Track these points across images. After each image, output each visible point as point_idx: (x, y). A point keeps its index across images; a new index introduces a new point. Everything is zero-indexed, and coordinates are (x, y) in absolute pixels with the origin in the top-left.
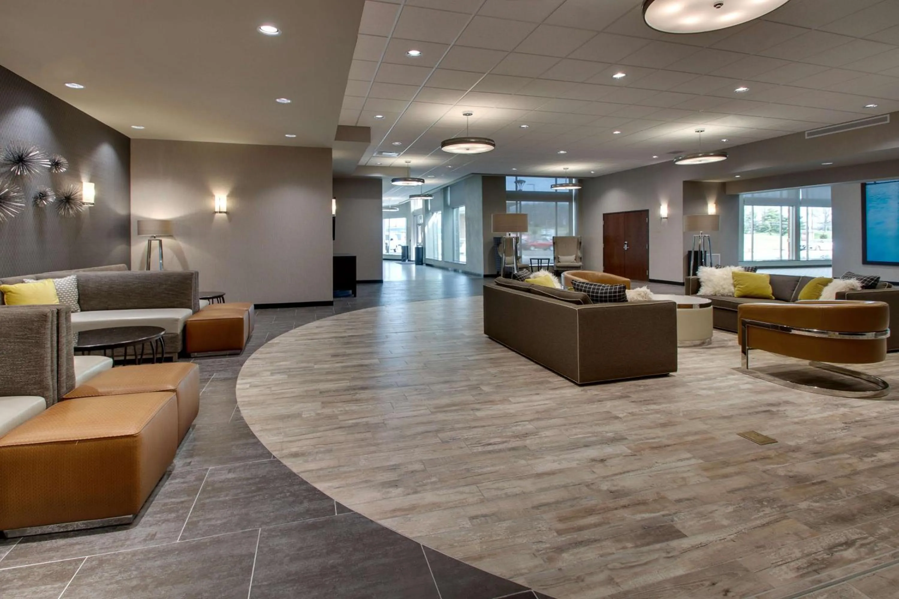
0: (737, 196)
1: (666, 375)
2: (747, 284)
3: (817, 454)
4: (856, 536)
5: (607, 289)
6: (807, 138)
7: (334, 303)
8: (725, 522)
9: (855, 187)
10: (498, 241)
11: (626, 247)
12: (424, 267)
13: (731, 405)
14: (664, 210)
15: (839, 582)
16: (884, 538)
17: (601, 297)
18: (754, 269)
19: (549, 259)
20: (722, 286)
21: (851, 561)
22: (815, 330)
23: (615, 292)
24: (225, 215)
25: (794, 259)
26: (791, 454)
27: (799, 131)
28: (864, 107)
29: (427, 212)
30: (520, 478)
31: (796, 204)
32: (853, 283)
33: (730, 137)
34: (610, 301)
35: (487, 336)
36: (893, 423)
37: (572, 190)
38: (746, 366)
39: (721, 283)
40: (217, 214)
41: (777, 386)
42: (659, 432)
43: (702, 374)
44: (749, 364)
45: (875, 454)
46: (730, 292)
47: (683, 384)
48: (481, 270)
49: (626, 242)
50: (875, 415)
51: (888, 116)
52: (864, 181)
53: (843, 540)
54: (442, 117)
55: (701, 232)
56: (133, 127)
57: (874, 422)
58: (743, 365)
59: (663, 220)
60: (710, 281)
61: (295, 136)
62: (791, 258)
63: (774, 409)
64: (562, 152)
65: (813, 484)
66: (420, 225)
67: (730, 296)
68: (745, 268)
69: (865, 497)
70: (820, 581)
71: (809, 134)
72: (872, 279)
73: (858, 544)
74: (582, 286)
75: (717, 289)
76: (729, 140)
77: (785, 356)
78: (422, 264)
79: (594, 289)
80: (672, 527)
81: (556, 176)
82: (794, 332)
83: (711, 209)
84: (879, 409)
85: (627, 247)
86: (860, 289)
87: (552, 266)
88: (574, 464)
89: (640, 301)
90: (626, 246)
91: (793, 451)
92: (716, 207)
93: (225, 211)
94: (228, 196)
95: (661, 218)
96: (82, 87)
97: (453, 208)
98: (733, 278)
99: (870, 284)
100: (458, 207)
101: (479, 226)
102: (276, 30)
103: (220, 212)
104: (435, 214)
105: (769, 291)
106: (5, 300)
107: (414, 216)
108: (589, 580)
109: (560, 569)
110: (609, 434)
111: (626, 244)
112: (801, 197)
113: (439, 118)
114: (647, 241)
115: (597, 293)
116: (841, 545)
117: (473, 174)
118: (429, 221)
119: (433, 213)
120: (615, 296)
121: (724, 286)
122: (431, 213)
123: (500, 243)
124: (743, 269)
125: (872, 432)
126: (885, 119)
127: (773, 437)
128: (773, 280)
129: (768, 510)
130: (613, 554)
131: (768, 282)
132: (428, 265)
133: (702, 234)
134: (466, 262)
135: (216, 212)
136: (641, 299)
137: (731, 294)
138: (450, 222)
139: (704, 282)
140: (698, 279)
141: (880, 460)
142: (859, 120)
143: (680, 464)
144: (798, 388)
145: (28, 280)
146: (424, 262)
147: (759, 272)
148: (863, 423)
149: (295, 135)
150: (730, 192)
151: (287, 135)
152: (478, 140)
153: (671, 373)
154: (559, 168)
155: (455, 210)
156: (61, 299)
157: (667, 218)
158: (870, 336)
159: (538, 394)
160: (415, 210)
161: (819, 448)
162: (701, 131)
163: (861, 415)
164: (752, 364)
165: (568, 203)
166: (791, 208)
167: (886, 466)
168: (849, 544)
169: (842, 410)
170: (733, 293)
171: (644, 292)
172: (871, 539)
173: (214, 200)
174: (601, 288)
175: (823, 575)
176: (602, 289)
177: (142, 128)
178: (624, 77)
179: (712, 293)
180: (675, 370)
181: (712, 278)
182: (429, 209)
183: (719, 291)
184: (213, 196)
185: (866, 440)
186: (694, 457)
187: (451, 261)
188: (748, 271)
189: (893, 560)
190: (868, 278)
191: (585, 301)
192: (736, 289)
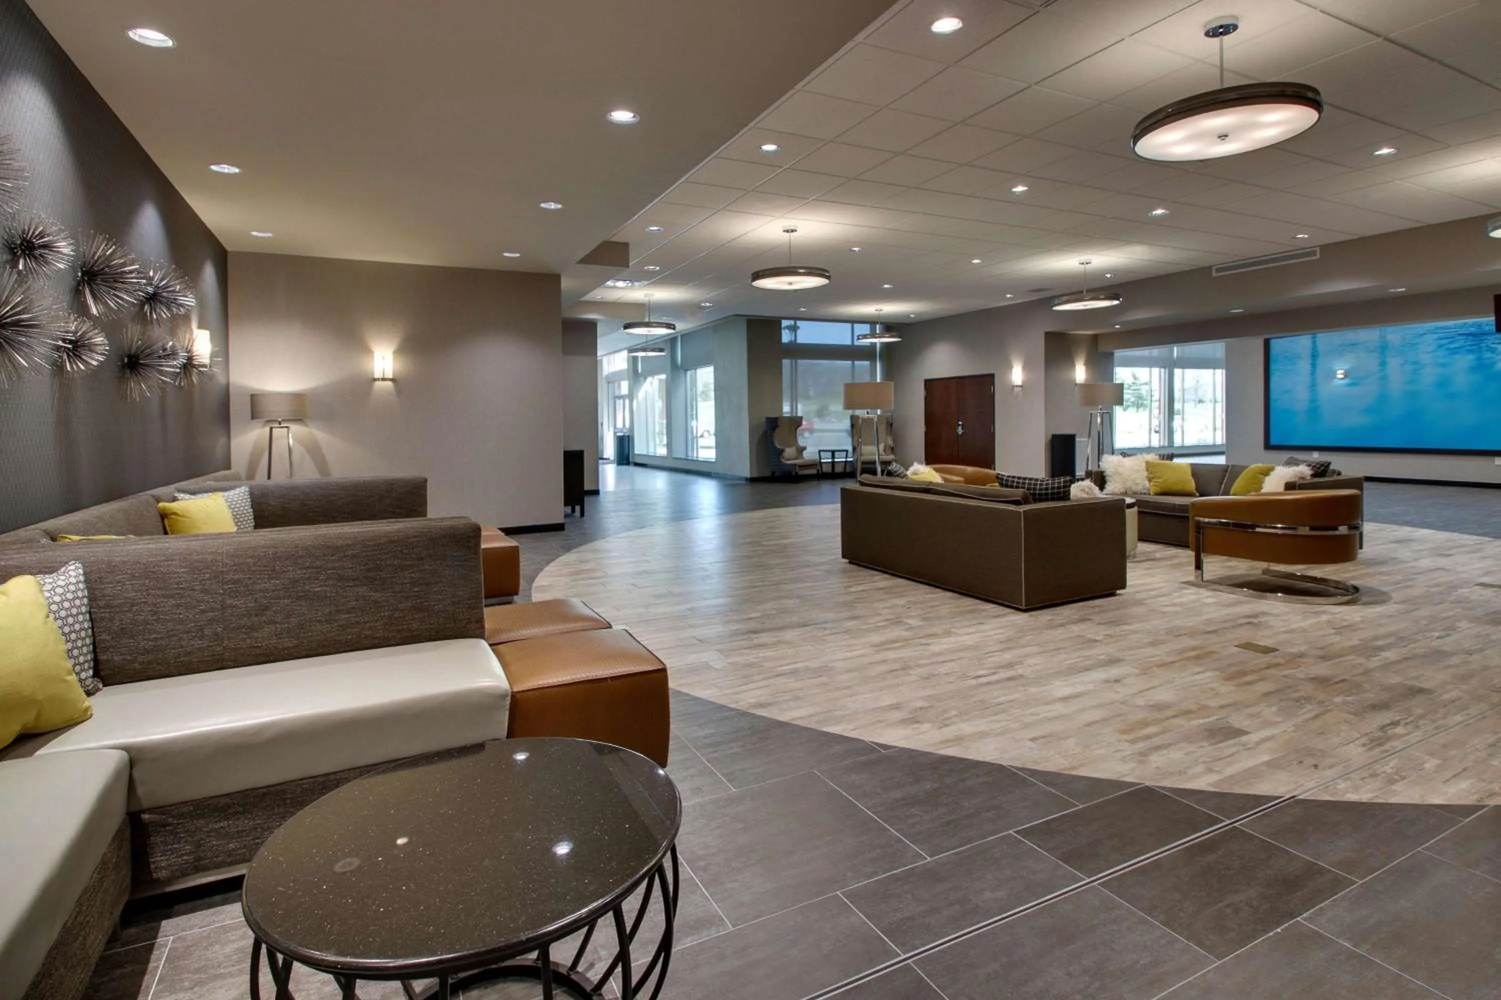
0: (1112, 354)
1: (1113, 594)
2: (1165, 478)
3: (1323, 658)
4: (1399, 718)
5: (1047, 484)
6: (1214, 274)
7: (566, 526)
8: (1278, 719)
9: (1257, 343)
10: (773, 425)
11: (960, 431)
12: (631, 468)
13: (1207, 620)
14: (1017, 375)
15: (1401, 750)
16: (1422, 717)
17: (1040, 495)
18: (1171, 457)
19: (847, 451)
20: (1134, 480)
21: (1403, 736)
22: (1279, 526)
23: (1059, 488)
24: (390, 383)
25: (1166, 444)
26: (1299, 659)
27: (1206, 265)
28: (1294, 238)
29: (636, 375)
30: (1047, 704)
31: (1170, 365)
32: (1304, 470)
33: (1115, 271)
34: (1053, 499)
35: (847, 561)
36: (1380, 625)
37: (876, 343)
38: (1200, 578)
39: (1133, 477)
40: (377, 383)
41: (1242, 598)
42: (1151, 651)
43: (1152, 590)
44: (1204, 576)
45: (1377, 653)
46: (1144, 489)
47: (1140, 603)
48: (745, 469)
49: (960, 423)
50: (1359, 619)
51: (1318, 249)
52: (1268, 336)
53: (1388, 721)
54: (748, 232)
55: (1100, 407)
56: (254, 233)
57: (1362, 626)
58: (1196, 577)
59: (1016, 389)
60: (1119, 474)
61: (518, 255)
62: (1162, 444)
63: (1255, 621)
64: (886, 286)
65: (1337, 683)
66: (620, 397)
67: (1145, 494)
68: (1160, 455)
69: (1389, 688)
70: (1387, 751)
71: (1218, 270)
72: (1322, 465)
73: (1402, 722)
74: (1013, 482)
75: (1128, 485)
76: (1115, 276)
77: (1249, 561)
78: (628, 464)
79: (1030, 484)
80: (1232, 727)
81: (853, 321)
82: (1258, 530)
83: (1080, 373)
84: (1361, 614)
85: (962, 429)
86: (1309, 478)
87: (851, 462)
88: (1090, 687)
89: (1085, 499)
90: (960, 428)
91: (1300, 657)
92: (1087, 371)
93: (391, 377)
94: (396, 353)
95: (1014, 386)
96: (237, 170)
97: (686, 370)
98: (1147, 470)
99: (1320, 471)
100: (696, 369)
101: (743, 398)
102: (632, 115)
103: (384, 379)
104: (649, 379)
105: (1192, 485)
106: (168, 528)
107: (609, 383)
108: (1191, 772)
109: (1158, 768)
110: (1102, 657)
111: (959, 425)
112: (1175, 355)
113: (738, 235)
114: (993, 422)
115: (1035, 489)
116: (1389, 725)
117: (736, 315)
118: (638, 392)
119: (645, 378)
120: (1059, 493)
121: (1137, 481)
122: (642, 379)
123: (777, 426)
124: (1157, 457)
125: (1367, 634)
126: (1314, 253)
127: (1272, 646)
128: (1196, 470)
129: (1309, 707)
130: (1195, 752)
131: (1190, 473)
132: (637, 465)
133: (1101, 410)
134: (716, 459)
135: (375, 380)
136: (1085, 496)
137: (1146, 491)
138: (680, 393)
139: (1110, 476)
140: (1102, 472)
141: (1385, 658)
142: (1282, 253)
143: (1196, 677)
144: (1265, 598)
145: (182, 495)
146: (631, 460)
147: (1176, 461)
148: (1352, 627)
149: (518, 253)
150: (1103, 348)
151: (506, 254)
152: (808, 271)
153: (1118, 592)
154: (869, 309)
155: (689, 373)
156: (239, 524)
157: (1021, 386)
158: (1343, 530)
159: (981, 624)
160: (609, 373)
161: (1322, 653)
162: (1087, 263)
163: (1345, 620)
164: (1206, 577)
165: (868, 363)
166: (1163, 370)
167: (1393, 663)
168: (1395, 724)
169: (1324, 618)
170: (1149, 490)
171: (1087, 486)
172: (1411, 719)
173: (373, 357)
174: (1039, 482)
175: (1387, 746)
176: (1041, 485)
177: (270, 235)
178: (1026, 190)
179: (1122, 490)
180: (1124, 586)
181: (1120, 470)
182: (640, 371)
183: (1131, 488)
184: (369, 352)
185: (1362, 642)
186: (1207, 670)
187: (683, 456)
188: (1163, 459)
189: (1435, 732)
190: (1318, 464)
191: (1026, 501)
192: (1152, 484)
